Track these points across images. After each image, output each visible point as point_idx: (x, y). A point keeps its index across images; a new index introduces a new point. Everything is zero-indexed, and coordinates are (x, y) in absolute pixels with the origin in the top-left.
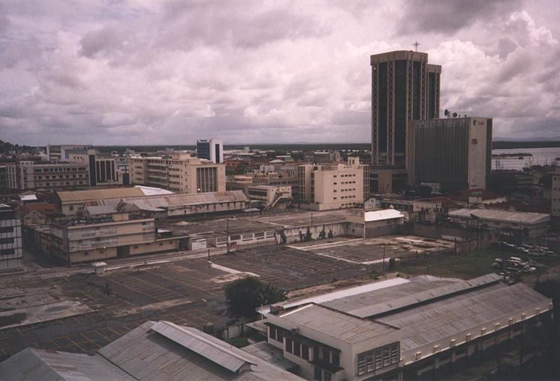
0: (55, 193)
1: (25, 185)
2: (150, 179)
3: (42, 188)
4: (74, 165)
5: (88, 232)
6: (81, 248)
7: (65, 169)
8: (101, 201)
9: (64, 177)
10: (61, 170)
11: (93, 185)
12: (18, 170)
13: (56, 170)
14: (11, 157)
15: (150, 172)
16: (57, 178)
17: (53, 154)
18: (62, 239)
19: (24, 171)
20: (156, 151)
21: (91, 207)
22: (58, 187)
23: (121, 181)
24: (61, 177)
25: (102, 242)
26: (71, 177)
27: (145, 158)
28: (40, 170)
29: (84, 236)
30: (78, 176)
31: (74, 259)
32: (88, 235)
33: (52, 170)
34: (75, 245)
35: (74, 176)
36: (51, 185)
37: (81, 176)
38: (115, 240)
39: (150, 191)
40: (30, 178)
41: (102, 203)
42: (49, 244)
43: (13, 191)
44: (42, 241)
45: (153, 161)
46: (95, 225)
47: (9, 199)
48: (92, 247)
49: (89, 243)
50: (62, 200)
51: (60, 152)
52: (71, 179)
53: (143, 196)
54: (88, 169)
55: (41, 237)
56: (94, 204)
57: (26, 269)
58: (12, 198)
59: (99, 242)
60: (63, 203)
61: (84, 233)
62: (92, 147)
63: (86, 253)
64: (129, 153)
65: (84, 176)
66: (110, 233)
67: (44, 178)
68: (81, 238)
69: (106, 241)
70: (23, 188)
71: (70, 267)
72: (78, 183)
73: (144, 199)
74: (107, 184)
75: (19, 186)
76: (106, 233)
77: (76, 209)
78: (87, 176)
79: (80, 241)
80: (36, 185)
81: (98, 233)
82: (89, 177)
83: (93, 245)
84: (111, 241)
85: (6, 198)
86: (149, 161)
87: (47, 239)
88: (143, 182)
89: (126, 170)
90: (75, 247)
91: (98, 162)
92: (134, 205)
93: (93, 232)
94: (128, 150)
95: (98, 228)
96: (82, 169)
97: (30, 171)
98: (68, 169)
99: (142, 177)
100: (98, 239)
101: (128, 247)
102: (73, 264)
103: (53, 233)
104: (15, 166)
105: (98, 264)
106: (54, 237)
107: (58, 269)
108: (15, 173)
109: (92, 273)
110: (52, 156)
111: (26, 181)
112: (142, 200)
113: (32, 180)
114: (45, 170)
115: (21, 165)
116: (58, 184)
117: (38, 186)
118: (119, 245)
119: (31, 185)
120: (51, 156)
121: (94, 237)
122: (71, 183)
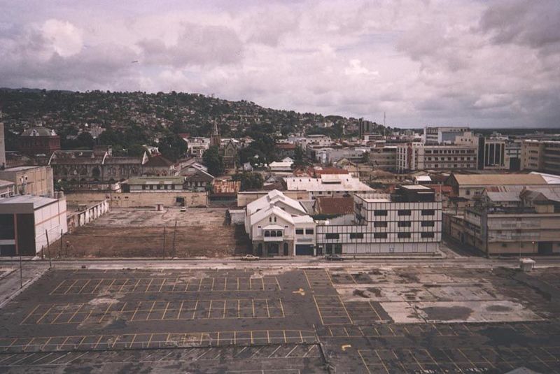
0: (452, 175)
1: (416, 166)
2: (547, 165)
3: (432, 169)
4: (461, 147)
5: (509, 222)
6: (499, 238)
7: (453, 152)
8: (502, 187)
9: (453, 159)
10: (450, 152)
11: (481, 168)
12: (410, 151)
13: (445, 152)
14: (395, 138)
15: (547, 158)
16: (446, 160)
17: (428, 136)
18: (479, 227)
19: (416, 152)
20: (524, 134)
21: (493, 193)
22: (446, 169)
23: (507, 165)
24: (449, 159)
25: (522, 234)
26: (459, 159)
27: (542, 142)
28: (430, 152)
29: (503, 225)
30: (466, 159)
31: (492, 250)
32: (508, 225)
33: (441, 152)
34: (494, 235)
35: (463, 159)
36: (439, 167)
37: (469, 159)
38: (537, 234)
39: (552, 179)
40: (421, 159)
41: (503, 189)
42: (462, 231)
43: (405, 171)
44: (453, 225)
45: (552, 145)
46: (517, 216)
47: (403, 179)
48: (512, 239)
49: (509, 234)
50: (460, 183)
51: (437, 134)
52: (459, 162)
53: (545, 185)
54: (477, 152)
55: (451, 221)
56: (495, 190)
57: (444, 255)
58: (406, 178)
59: (519, 235)
60: (460, 187)
61: (504, 222)
62: (469, 130)
63: (505, 245)
64: (495, 136)
65: (472, 159)
66: (533, 225)
67: (433, 159)
68: (501, 228)
69: (528, 234)
70: (413, 168)
71: (487, 258)
72: (465, 166)
73: (549, 188)
74: (496, 168)
75: (410, 167)
76: (528, 225)
77: (472, 193)
78: (475, 159)
79: (499, 232)
80: (425, 166)
81: (519, 224)
82: (477, 161)
83: (513, 238)
84: (533, 234)
85: (401, 178)
86: (546, 145)
87: (459, 225)
88: (537, 168)
89: (518, 154)
90: (494, 237)
91: (487, 145)
92: (541, 194)
93: (514, 222)
94: (494, 133)
95: (520, 219)
96: (471, 151)
97: (421, 152)
98: (457, 152)
99: (536, 162)
100: (519, 231)
101: (551, 243)
102: (491, 255)
103: (467, 218)
104: (406, 147)
105: (525, 260)
106: (467, 223)
107: (477, 259)
108: (406, 154)
109: (517, 270)
110: (429, 137)
111: (417, 162)
112: (547, 190)
113: (422, 161)
114: (435, 151)
115: (413, 146)
116: (446, 166)
117: (427, 167)
118: (542, 239)
119: (421, 166)
120: (427, 138)
121: (515, 228)
122: (459, 166)
